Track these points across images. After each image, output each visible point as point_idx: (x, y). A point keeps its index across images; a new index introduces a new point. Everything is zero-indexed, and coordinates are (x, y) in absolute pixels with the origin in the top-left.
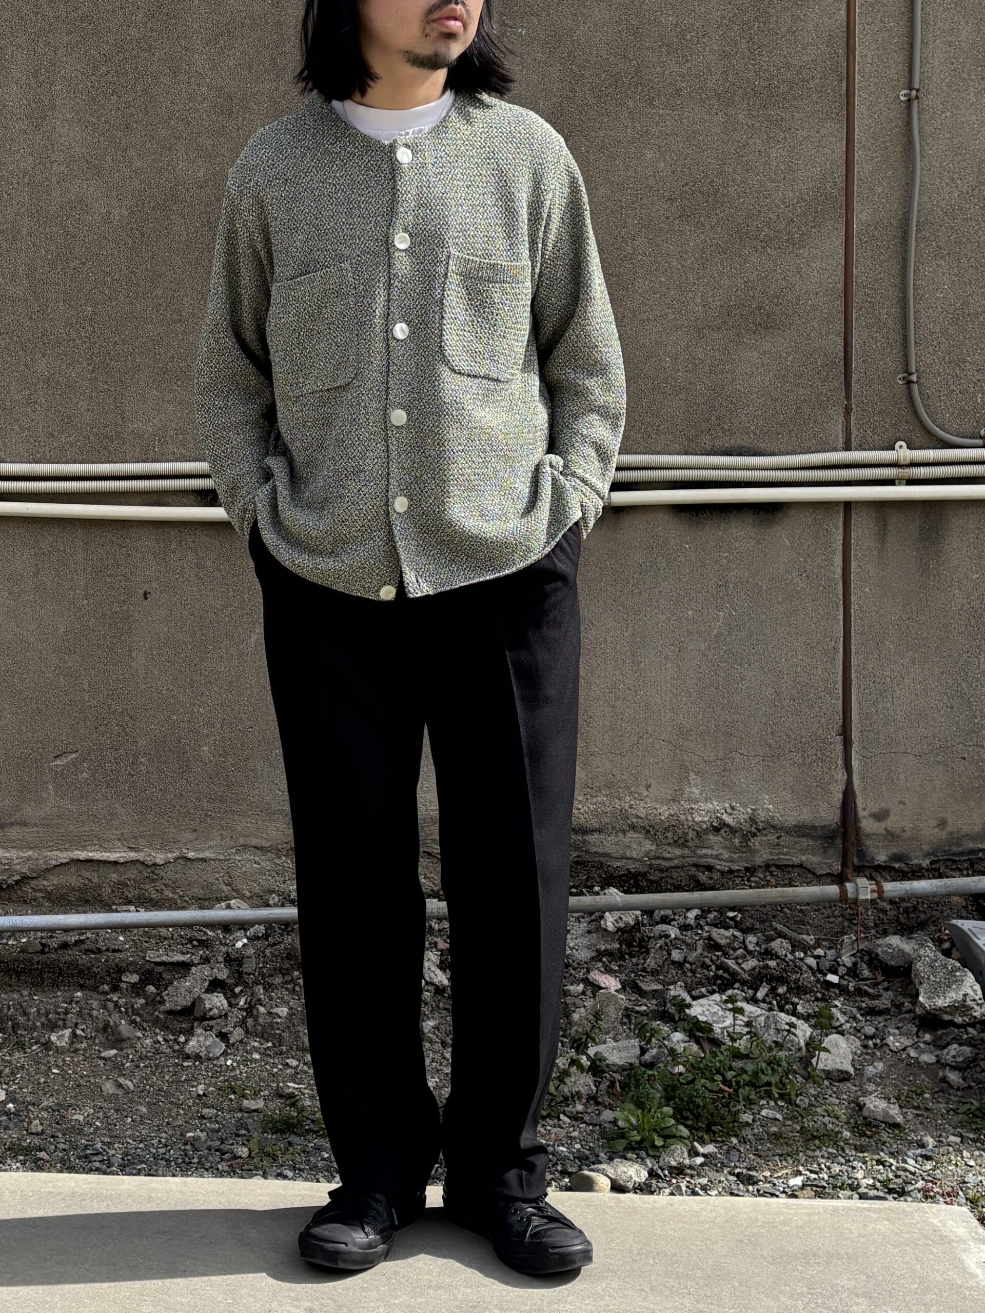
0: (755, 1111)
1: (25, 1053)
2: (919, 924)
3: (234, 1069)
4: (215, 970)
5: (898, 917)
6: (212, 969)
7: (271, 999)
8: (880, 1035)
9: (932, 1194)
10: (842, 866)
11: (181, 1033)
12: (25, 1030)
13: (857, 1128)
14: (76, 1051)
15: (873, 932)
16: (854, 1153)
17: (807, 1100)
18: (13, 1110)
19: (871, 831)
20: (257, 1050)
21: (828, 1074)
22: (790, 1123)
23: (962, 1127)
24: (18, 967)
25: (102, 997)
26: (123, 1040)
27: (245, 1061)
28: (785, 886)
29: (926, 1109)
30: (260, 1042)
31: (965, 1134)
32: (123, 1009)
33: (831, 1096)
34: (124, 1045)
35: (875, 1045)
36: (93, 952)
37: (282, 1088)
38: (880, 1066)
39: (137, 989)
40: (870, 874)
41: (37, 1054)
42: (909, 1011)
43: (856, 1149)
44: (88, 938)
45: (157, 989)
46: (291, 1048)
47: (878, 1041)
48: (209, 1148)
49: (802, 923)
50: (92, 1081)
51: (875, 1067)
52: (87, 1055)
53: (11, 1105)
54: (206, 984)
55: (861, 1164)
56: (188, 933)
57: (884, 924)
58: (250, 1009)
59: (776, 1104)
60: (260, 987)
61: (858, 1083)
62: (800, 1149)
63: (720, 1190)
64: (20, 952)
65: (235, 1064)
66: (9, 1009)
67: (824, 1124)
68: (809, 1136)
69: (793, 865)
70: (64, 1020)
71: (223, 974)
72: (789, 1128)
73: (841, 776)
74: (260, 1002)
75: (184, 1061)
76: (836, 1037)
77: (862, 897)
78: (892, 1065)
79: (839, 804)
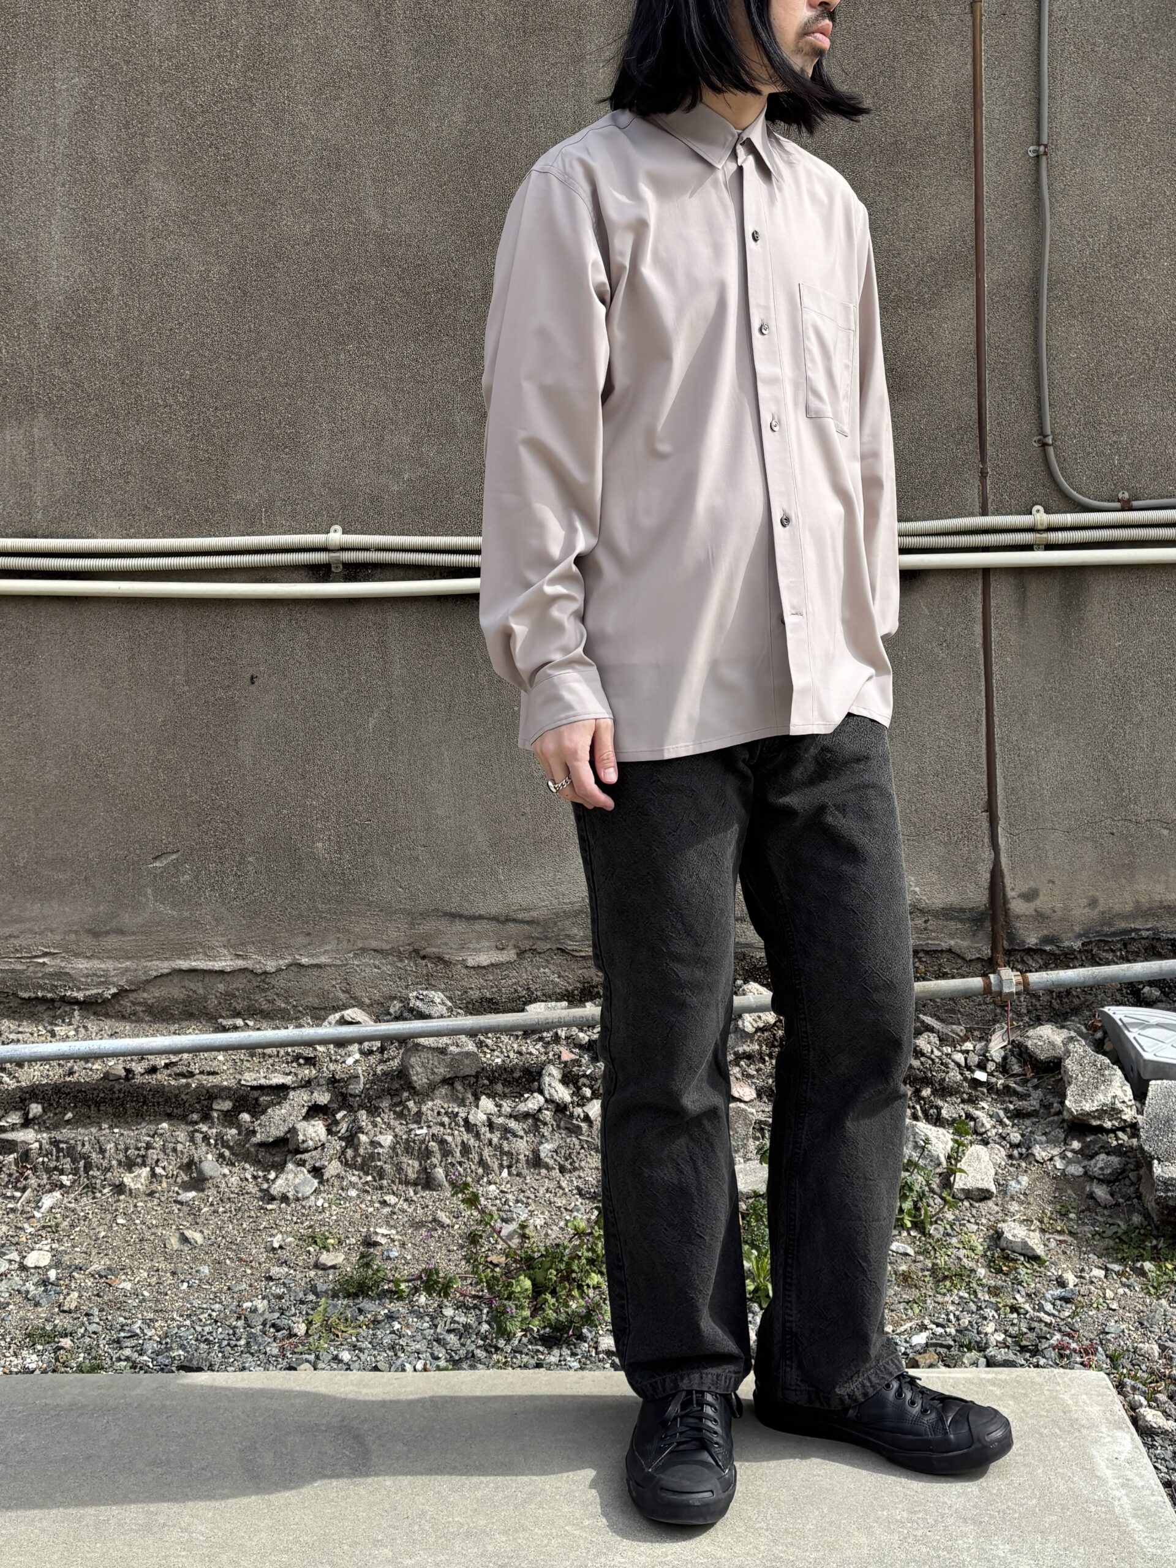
1: (94, 1198)
2: (1072, 1010)
3: (323, 1210)
4: (315, 1094)
6: (312, 1093)
7: (375, 1125)
8: (1026, 1143)
9: (1067, 1351)
10: (992, 950)
11: (272, 1168)
12: (98, 1169)
13: (994, 1262)
14: (152, 1194)
15: (1026, 1019)
16: (987, 1296)
17: (941, 1230)
18: (54, 1278)
19: (1021, 913)
20: (353, 1185)
21: (968, 1194)
22: (921, 1258)
23: (1108, 1255)
24: (97, 1097)
25: (191, 1129)
26: (205, 1179)
27: (338, 1201)
28: (933, 974)
29: (1071, 1234)
30: (358, 1176)
31: (1109, 1266)
32: (212, 1141)
33: (969, 1221)
34: (209, 1184)
35: (1021, 1154)
36: (182, 1075)
37: (370, 1235)
38: (1025, 1180)
39: (230, 1118)
40: (1021, 958)
41: (107, 1199)
42: (1059, 1113)
43: (989, 1292)
44: (180, 1060)
45: (253, 1117)
46: (392, 1182)
47: (1024, 1150)
49: (953, 1011)
50: (161, 1231)
51: (1019, 1182)
52: (163, 1199)
53: (53, 1272)
54: (304, 1110)
55: (993, 1312)
56: (296, 1050)
57: (1037, 1010)
58: (351, 1138)
59: (909, 1234)
60: (365, 1110)
61: (999, 1203)
62: (930, 1293)
64: (102, 1080)
65: (326, 1205)
66: (83, 1145)
67: (959, 1259)
68: (940, 1276)
69: (942, 951)
70: (143, 1156)
71: (323, 1098)
72: (919, 1265)
73: (987, 854)
74: (360, 1130)
75: (268, 1203)
76: (978, 1149)
77: (1006, 990)
78: (1037, 1179)
79: (986, 885)
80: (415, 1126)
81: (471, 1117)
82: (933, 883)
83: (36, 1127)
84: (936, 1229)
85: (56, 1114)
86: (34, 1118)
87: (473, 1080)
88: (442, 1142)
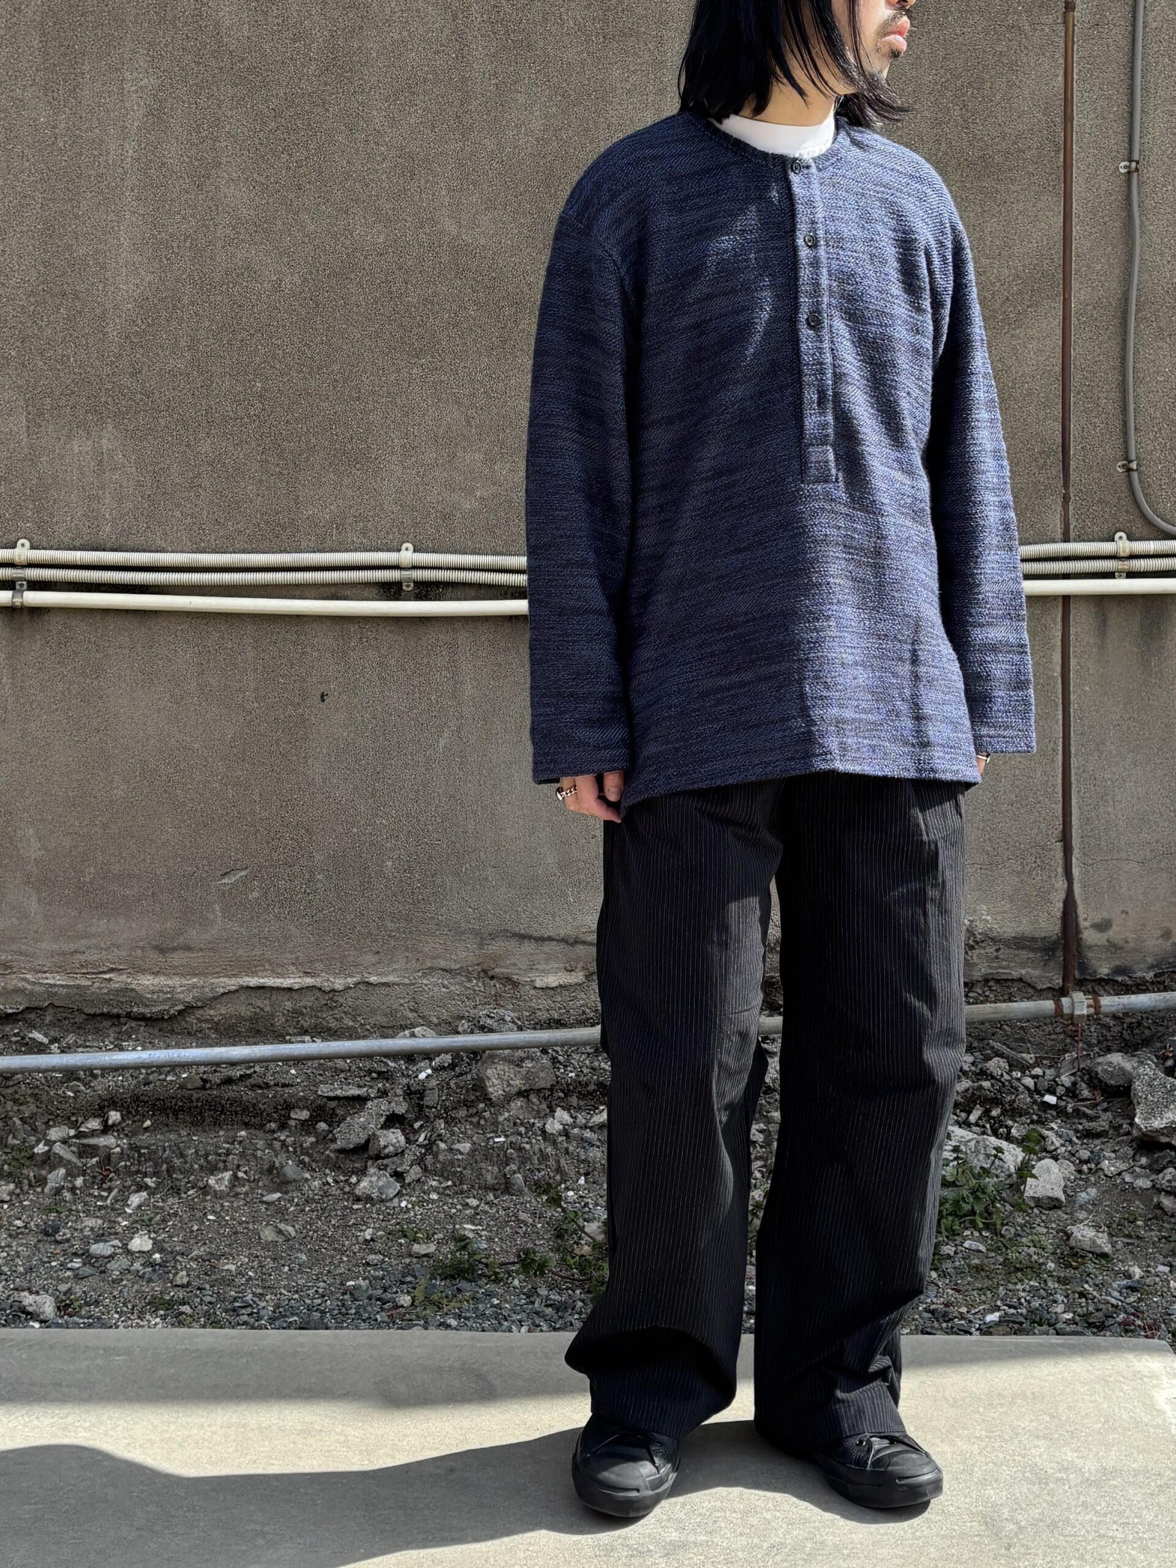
0: (958, 1242)
1: (180, 1198)
2: (1143, 1041)
3: (408, 1210)
4: (392, 1104)
5: (1122, 1033)
6: (390, 1103)
7: (453, 1134)
8: (1095, 1158)
9: (1133, 1327)
10: (1063, 980)
11: (353, 1173)
12: (181, 1173)
13: (1063, 1258)
14: (237, 1195)
15: (1096, 1049)
16: (1056, 1285)
17: (1013, 1230)
18: (159, 1261)
19: (1094, 943)
20: (435, 1190)
21: (1038, 1202)
22: (993, 1254)
23: (1173, 1256)
24: (176, 1105)
25: (269, 1136)
26: (288, 1182)
27: (421, 1203)
28: (1005, 1001)
29: (1138, 1237)
30: (438, 1180)
31: (1174, 1263)
32: (291, 1149)
33: (1039, 1225)
34: (290, 1188)
35: (1090, 1169)
36: (260, 1087)
37: (458, 1231)
38: (1093, 1192)
39: (307, 1126)
40: (1093, 988)
41: (193, 1199)
42: (1128, 1133)
43: (1059, 1282)
44: (255, 1072)
45: (330, 1126)
46: (473, 1187)
47: (1093, 1166)
48: (370, 1298)
49: (1022, 1040)
50: (251, 1227)
51: (1088, 1193)
52: (248, 1200)
53: (157, 1256)
54: (383, 1120)
55: (1062, 1297)
56: (367, 1064)
57: (1107, 1040)
58: (429, 1146)
59: (981, 1234)
60: (442, 1120)
61: (1069, 1211)
62: (1002, 1282)
63: (913, 1328)
64: (178, 1089)
65: (410, 1206)
66: (164, 1150)
67: (1029, 1255)
68: (1012, 1269)
69: (1013, 980)
70: (225, 1162)
71: (401, 1108)
72: (992, 1260)
73: (1061, 884)
74: (440, 1137)
75: (353, 1204)
76: (1048, 1162)
77: (1077, 1012)
78: (1106, 1191)
79: (1059, 914)
80: (492, 1135)
81: (548, 1127)
82: (1006, 912)
83: (115, 1134)
84: (1006, 1230)
85: (134, 1122)
86: (114, 1125)
87: (548, 1093)
88: (520, 1149)
